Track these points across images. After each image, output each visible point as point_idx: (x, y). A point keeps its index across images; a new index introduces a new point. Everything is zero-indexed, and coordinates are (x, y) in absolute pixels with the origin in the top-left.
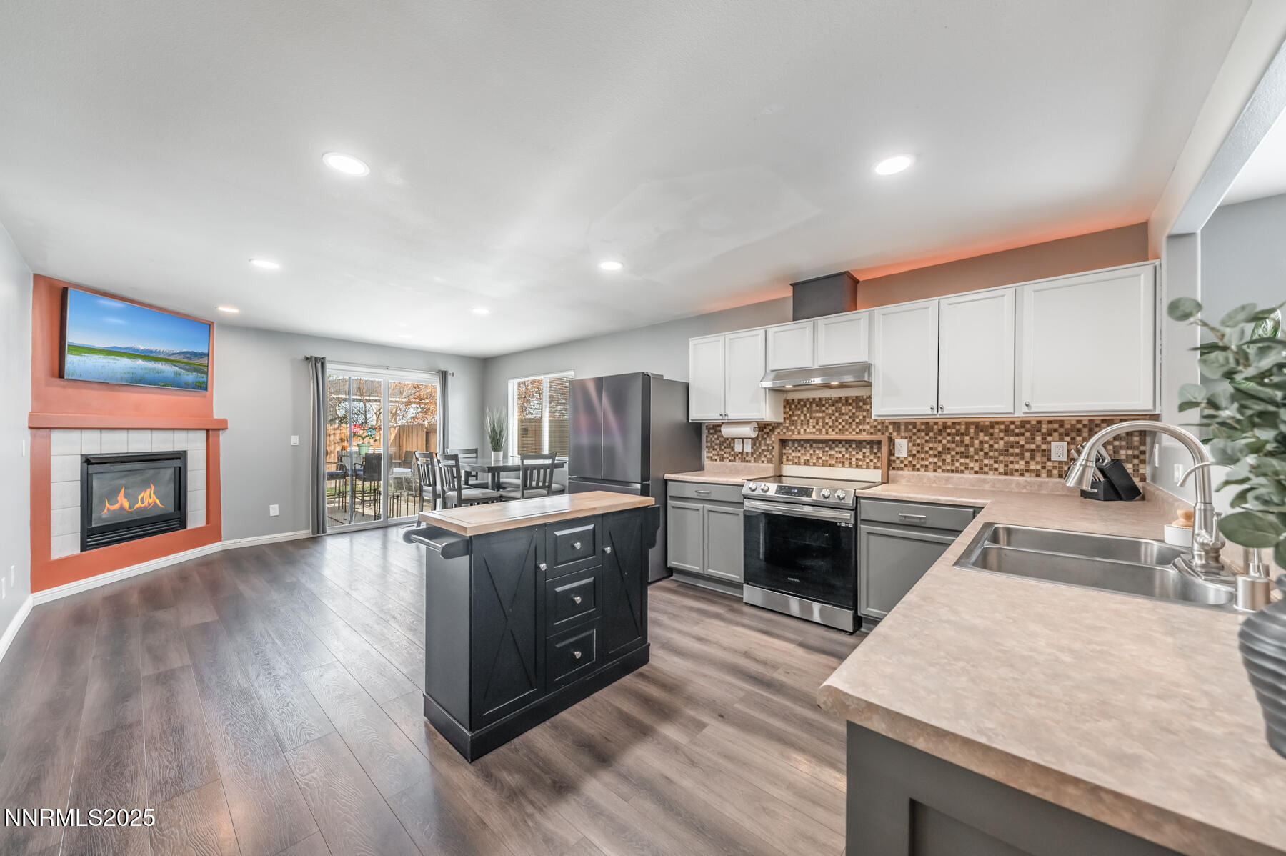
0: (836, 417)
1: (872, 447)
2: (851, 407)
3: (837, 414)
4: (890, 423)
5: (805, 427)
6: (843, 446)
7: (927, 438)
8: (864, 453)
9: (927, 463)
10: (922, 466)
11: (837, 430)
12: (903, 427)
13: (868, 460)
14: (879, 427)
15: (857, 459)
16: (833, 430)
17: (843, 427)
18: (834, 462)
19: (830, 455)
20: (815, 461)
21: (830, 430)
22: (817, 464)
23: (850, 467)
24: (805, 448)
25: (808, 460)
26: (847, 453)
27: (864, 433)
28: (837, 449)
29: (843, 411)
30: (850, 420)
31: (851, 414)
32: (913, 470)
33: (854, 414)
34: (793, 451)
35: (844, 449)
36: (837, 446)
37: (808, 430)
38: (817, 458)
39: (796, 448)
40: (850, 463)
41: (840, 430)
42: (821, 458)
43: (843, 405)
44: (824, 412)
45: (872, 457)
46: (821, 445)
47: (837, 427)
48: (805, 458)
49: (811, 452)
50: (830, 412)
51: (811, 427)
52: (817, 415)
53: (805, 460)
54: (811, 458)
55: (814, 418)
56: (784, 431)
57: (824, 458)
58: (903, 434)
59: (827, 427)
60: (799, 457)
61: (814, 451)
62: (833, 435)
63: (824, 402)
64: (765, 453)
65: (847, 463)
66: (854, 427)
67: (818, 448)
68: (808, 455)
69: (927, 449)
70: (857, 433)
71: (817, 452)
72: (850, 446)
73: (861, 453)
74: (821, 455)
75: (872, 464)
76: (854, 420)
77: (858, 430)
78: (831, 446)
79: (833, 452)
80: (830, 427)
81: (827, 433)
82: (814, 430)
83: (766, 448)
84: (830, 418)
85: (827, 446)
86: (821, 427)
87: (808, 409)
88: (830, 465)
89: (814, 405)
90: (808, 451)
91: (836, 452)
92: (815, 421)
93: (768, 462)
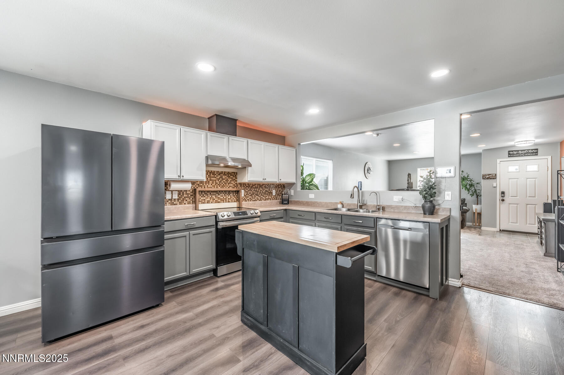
0: (221, 180)
1: (233, 193)
2: (226, 176)
3: (221, 179)
4: (239, 184)
5: (207, 185)
6: (223, 193)
7: (249, 189)
8: (231, 196)
9: (249, 198)
10: (247, 200)
11: (221, 186)
12: (242, 185)
13: (232, 199)
14: (236, 185)
15: (228, 199)
16: (220, 186)
17: (223, 185)
18: (220, 201)
19: (218, 198)
20: (212, 201)
21: (218, 186)
22: (213, 202)
23: (226, 202)
24: (208, 195)
25: (209, 201)
26: (225, 196)
27: (231, 188)
28: (221, 195)
29: (223, 178)
30: (226, 182)
31: (226, 179)
32: (245, 201)
33: (227, 179)
34: (202, 197)
35: (224, 195)
36: (221, 193)
37: (209, 186)
38: (213, 199)
39: (203, 195)
40: (226, 200)
41: (222, 186)
42: (215, 199)
43: (223, 175)
44: (216, 177)
45: (233, 198)
46: (214, 193)
47: (221, 185)
48: (207, 200)
49: (210, 197)
50: (218, 178)
51: (210, 185)
52: (213, 179)
53: (207, 201)
54: (211, 199)
55: (212, 180)
56: (197, 186)
57: (216, 199)
58: (242, 188)
59: (217, 185)
60: (205, 199)
61: (212, 196)
62: (219, 189)
63: (216, 173)
64: (186, 199)
65: (225, 200)
66: (227, 185)
67: (213, 194)
68: (209, 198)
69: (249, 193)
70: (228, 187)
71: (213, 196)
72: (226, 193)
73: (230, 196)
74: (214, 198)
75: (233, 200)
76: (227, 182)
77: (228, 186)
78: (219, 193)
79: (219, 196)
80: (218, 185)
81: (217, 187)
82: (212, 186)
83: (186, 196)
84: (218, 180)
85: (217, 194)
86: (214, 185)
87: (209, 176)
88: (218, 202)
89: (211, 174)
90: (209, 196)
91: (221, 196)
92: (212, 182)
93: (188, 204)
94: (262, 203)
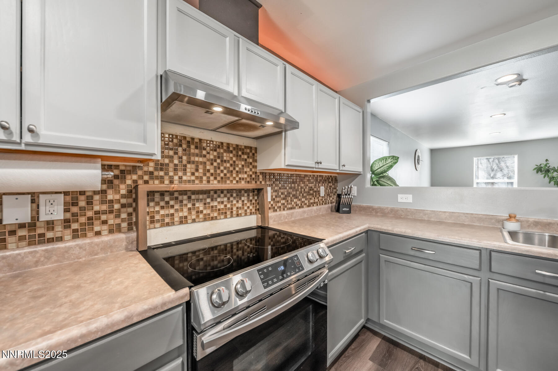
0: (219, 164)
1: (248, 195)
2: (231, 155)
3: (219, 161)
4: (261, 173)
5: (180, 174)
6: (225, 196)
7: (280, 185)
8: (243, 201)
9: (280, 204)
10: (278, 207)
11: (219, 178)
12: (268, 177)
13: (246, 208)
14: (253, 176)
15: (237, 208)
16: (215, 178)
17: (225, 175)
18: (216, 214)
19: (212, 207)
20: (194, 217)
21: (212, 178)
22: (197, 220)
23: (232, 216)
24: (181, 202)
25: (186, 217)
26: (229, 202)
27: (243, 182)
28: (219, 200)
29: (225, 158)
30: (231, 169)
31: (231, 162)
32: (274, 211)
33: (234, 162)
34: (162, 208)
35: (226, 199)
36: (219, 196)
37: (184, 178)
38: (198, 212)
39: (167, 203)
40: (232, 212)
41: (222, 178)
42: (202, 212)
43: (225, 151)
44: (205, 156)
45: (248, 205)
46: (201, 197)
47: (219, 175)
48: (181, 214)
49: (190, 205)
50: (212, 157)
51: (189, 174)
52: (197, 159)
53: (181, 217)
54: (190, 213)
55: (193, 162)
56: (146, 178)
57: (205, 212)
58: (268, 183)
59: (208, 174)
60: (172, 215)
61: (194, 205)
62: (215, 184)
63: (204, 145)
64: (104, 217)
65: (229, 213)
66: (234, 175)
67: (198, 200)
68: (185, 210)
69: (280, 194)
70: (237, 181)
71: (197, 205)
72: (232, 196)
73: (240, 202)
74: (201, 209)
75: (248, 211)
76: (234, 169)
77: (237, 179)
78: (213, 196)
79: (215, 203)
80: (212, 174)
81: (208, 182)
82: (193, 178)
83: (105, 207)
84: (212, 164)
85: (208, 197)
86: (201, 175)
87: (184, 150)
88: (212, 219)
89: (193, 147)
90: (186, 205)
91: (219, 202)
92: (193, 166)
93: (111, 231)
94: (304, 212)
